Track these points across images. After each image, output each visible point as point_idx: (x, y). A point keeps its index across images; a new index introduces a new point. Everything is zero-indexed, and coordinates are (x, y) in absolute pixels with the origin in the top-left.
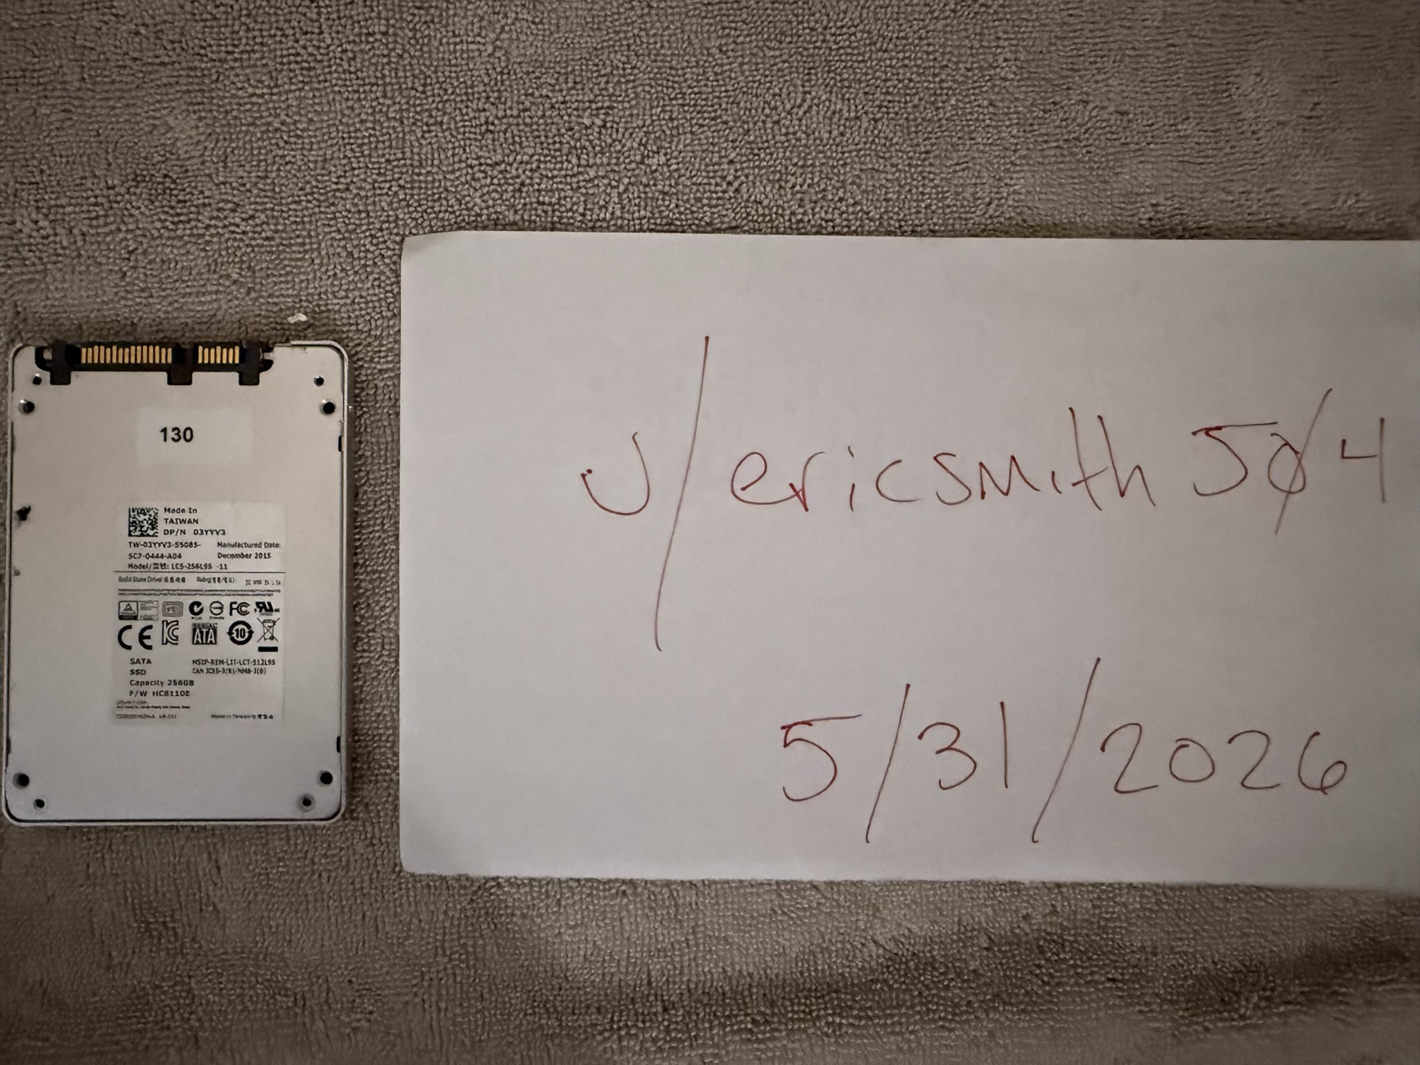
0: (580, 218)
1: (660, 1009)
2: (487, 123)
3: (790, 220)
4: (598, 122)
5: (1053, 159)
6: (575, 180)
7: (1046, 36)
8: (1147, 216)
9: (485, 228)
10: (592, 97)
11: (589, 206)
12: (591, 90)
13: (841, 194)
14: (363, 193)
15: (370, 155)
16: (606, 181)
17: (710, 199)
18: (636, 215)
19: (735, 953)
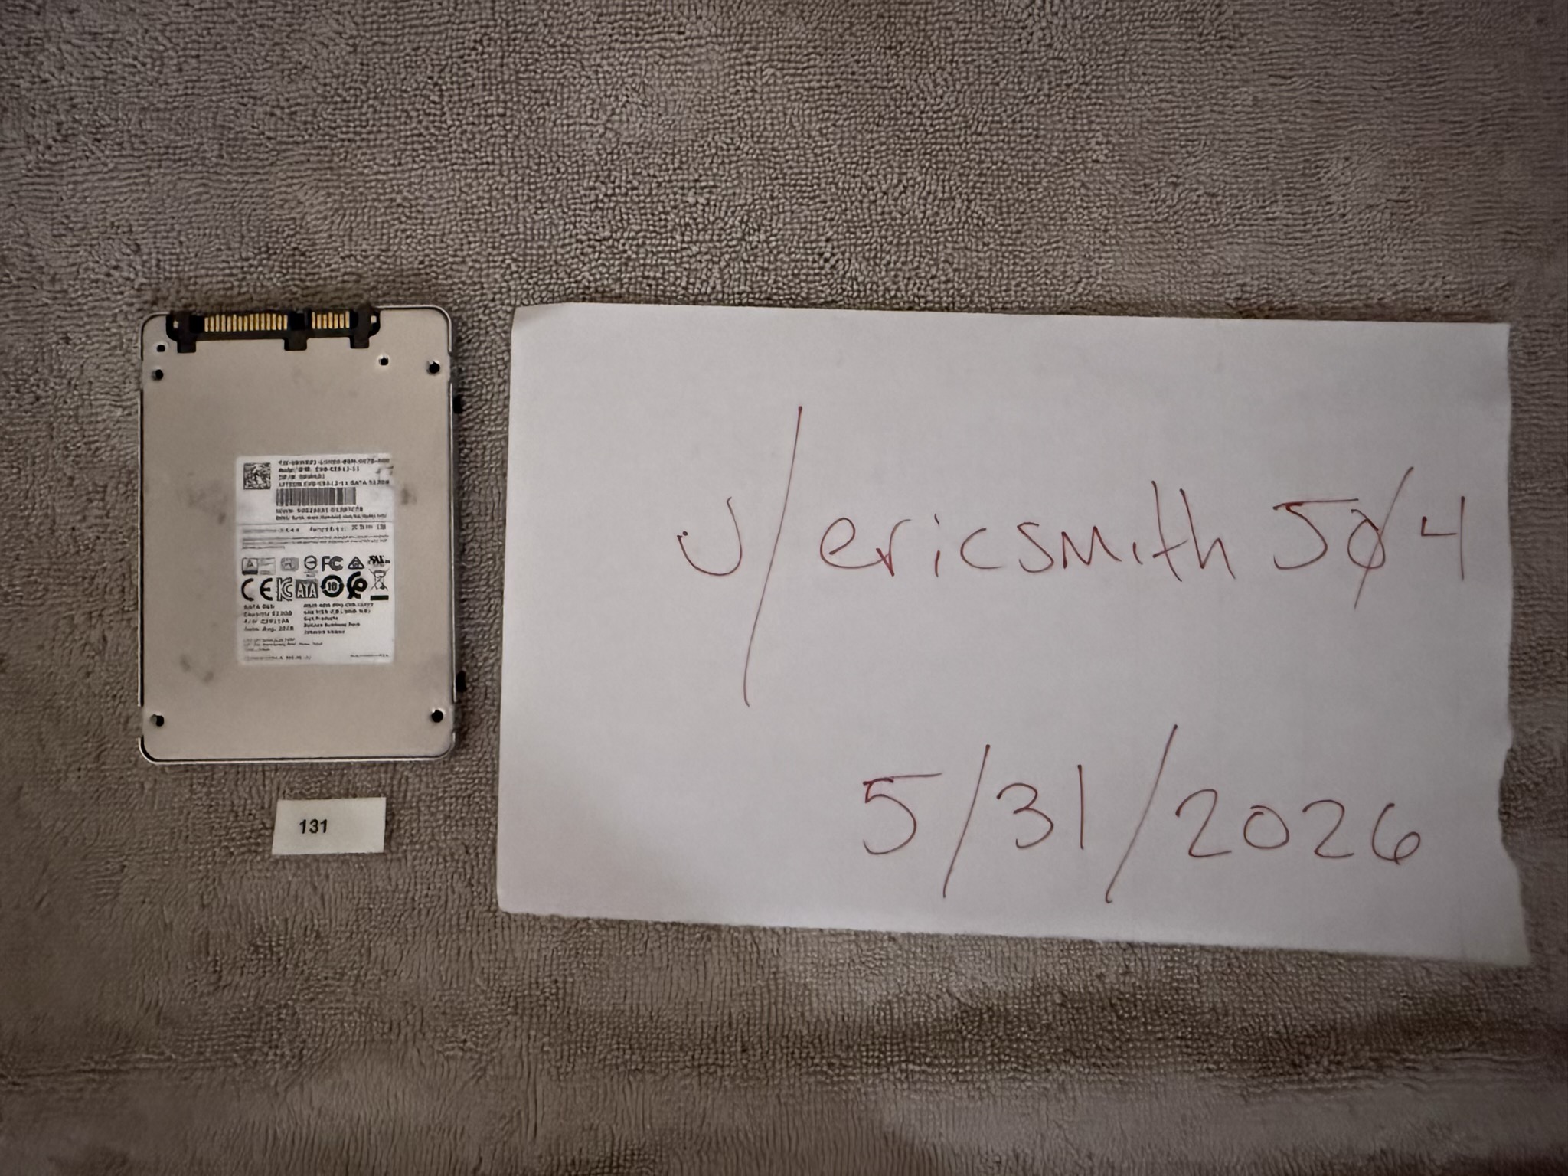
0: (682, 292)
1: (739, 1049)
2: (596, 201)
3: (883, 296)
4: (701, 200)
5: (1142, 240)
6: (678, 255)
7: (1138, 120)
8: (1234, 295)
9: (592, 300)
10: (697, 177)
11: (692, 280)
12: (696, 170)
13: (933, 271)
14: (477, 266)
15: (486, 231)
16: (708, 257)
17: (807, 275)
18: (736, 290)
19: (814, 999)
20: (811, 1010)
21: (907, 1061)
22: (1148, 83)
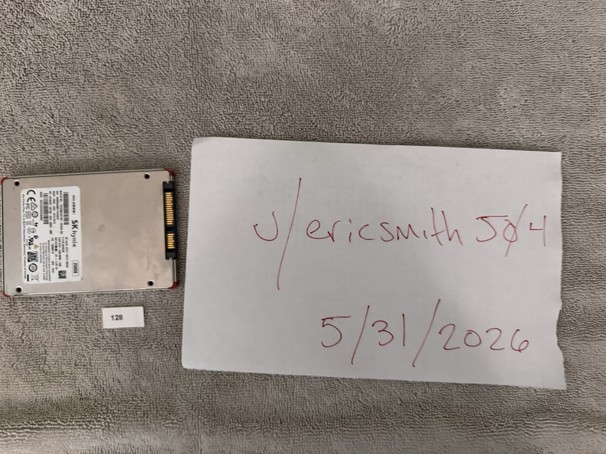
0: (259, 134)
1: (279, 422)
3: (335, 137)
4: (267, 100)
5: (431, 117)
6: (258, 121)
7: (430, 73)
8: (465, 138)
9: (226, 136)
11: (263, 130)
12: (265, 88)
13: (353, 128)
14: (182, 123)
15: (185, 110)
16: (269, 121)
17: (306, 129)
18: (280, 134)
19: (307, 403)
20: (306, 407)
21: (343, 426)
22: (433, 59)
